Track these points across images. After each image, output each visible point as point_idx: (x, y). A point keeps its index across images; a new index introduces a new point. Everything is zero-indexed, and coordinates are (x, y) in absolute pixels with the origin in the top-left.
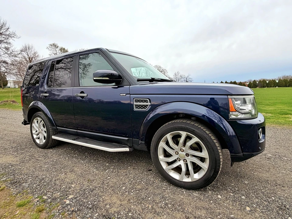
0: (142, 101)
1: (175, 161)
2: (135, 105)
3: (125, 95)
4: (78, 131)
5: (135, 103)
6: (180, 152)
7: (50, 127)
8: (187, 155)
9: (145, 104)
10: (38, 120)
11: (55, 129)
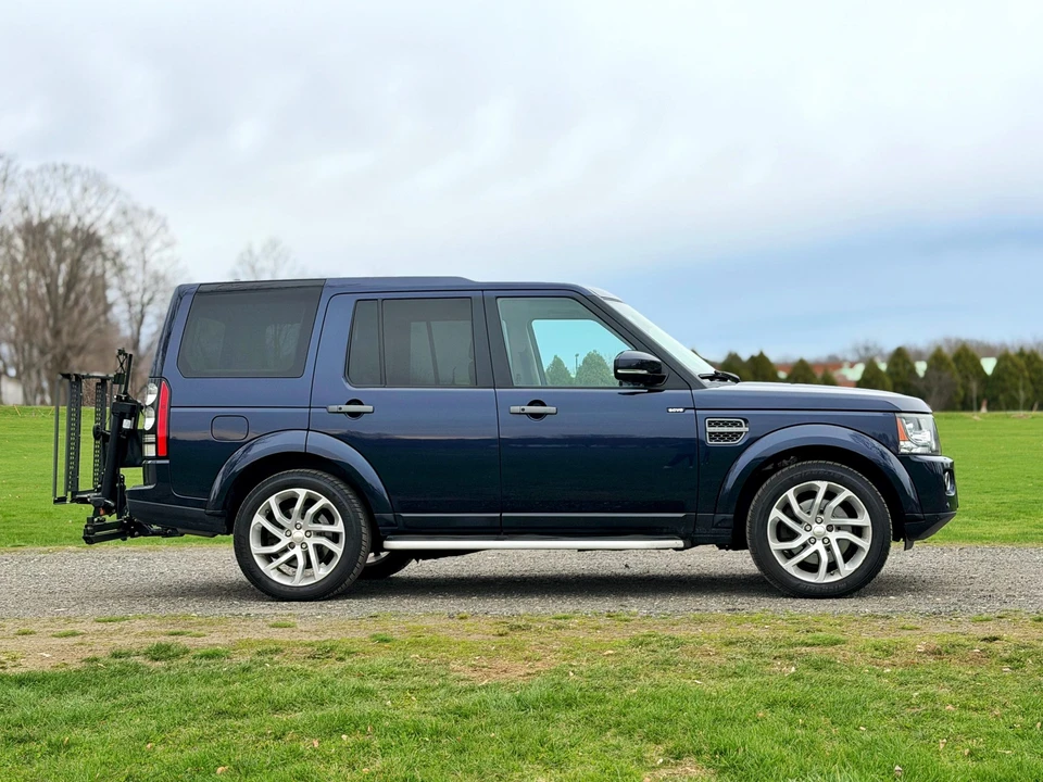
0: (726, 424)
1: (805, 546)
2: (710, 433)
3: (681, 410)
4: (504, 514)
5: (710, 429)
6: (815, 525)
8: (830, 528)
9: (734, 429)
11: (389, 524)
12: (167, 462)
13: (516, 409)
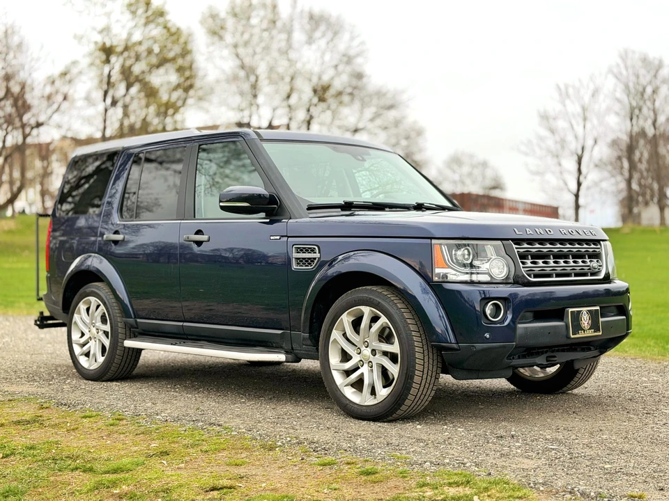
0: (307, 250)
2: (296, 258)
3: (278, 237)
4: (185, 324)
5: (295, 255)
6: (363, 348)
7: (119, 319)
8: (374, 352)
9: (312, 255)
10: (91, 302)
13: (186, 237)
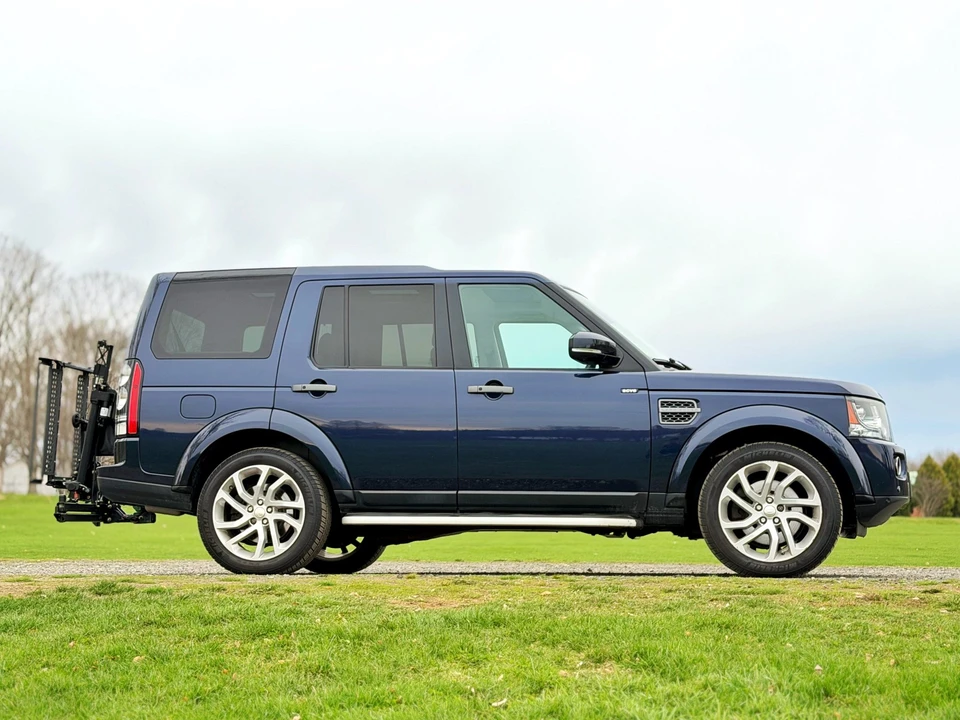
0: (678, 405)
1: (755, 525)
2: (662, 413)
3: (634, 391)
4: (460, 492)
5: (662, 410)
6: (765, 505)
8: (780, 508)
10: (258, 472)
11: (348, 500)
12: (137, 439)
13: (474, 388)
